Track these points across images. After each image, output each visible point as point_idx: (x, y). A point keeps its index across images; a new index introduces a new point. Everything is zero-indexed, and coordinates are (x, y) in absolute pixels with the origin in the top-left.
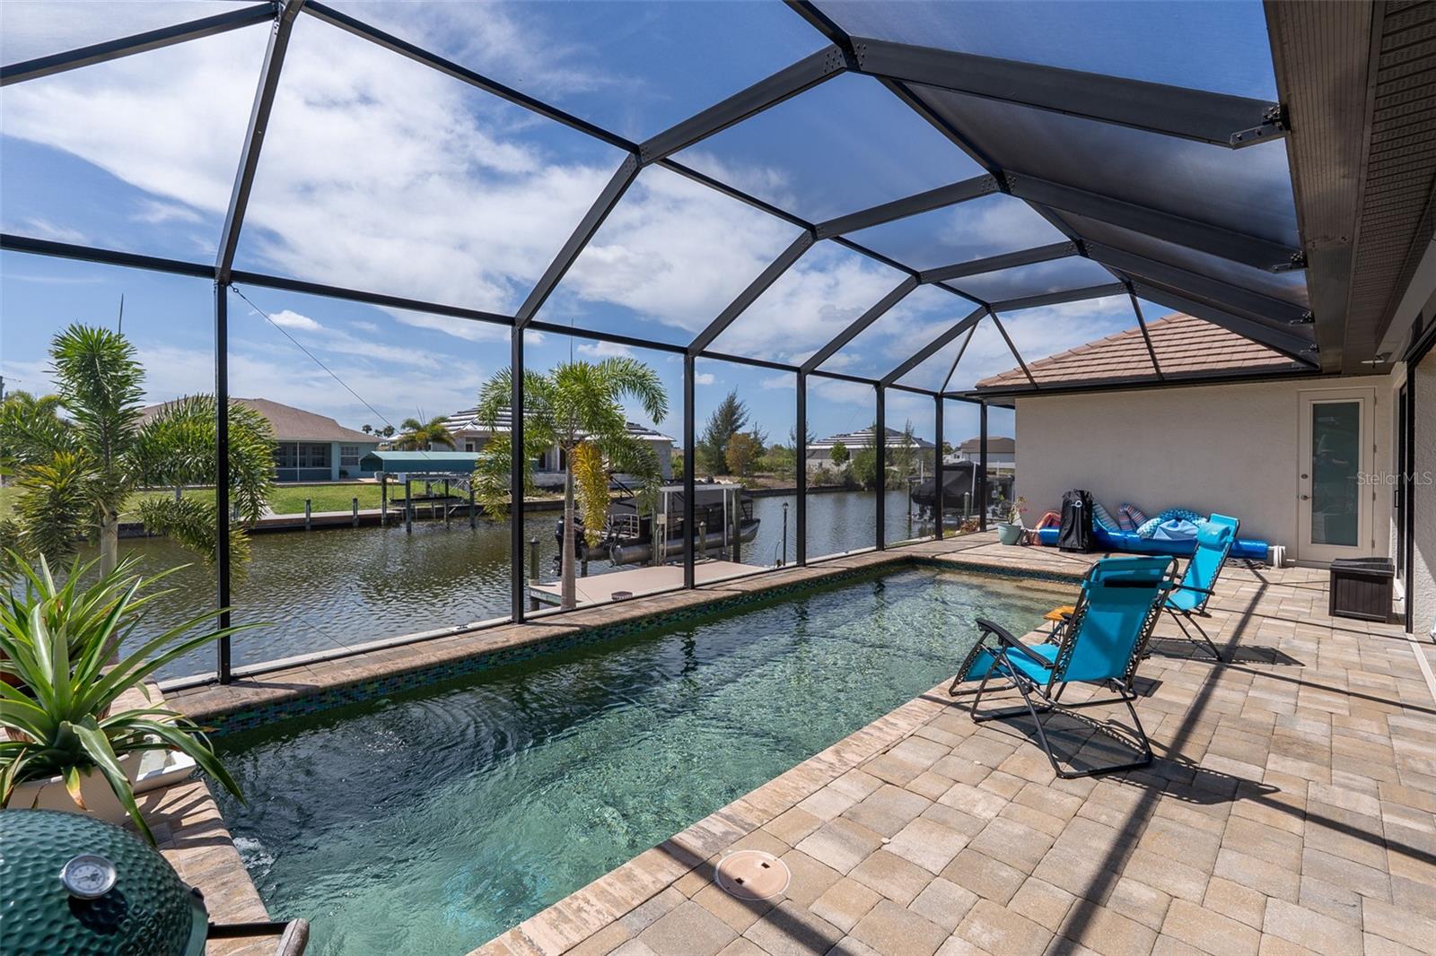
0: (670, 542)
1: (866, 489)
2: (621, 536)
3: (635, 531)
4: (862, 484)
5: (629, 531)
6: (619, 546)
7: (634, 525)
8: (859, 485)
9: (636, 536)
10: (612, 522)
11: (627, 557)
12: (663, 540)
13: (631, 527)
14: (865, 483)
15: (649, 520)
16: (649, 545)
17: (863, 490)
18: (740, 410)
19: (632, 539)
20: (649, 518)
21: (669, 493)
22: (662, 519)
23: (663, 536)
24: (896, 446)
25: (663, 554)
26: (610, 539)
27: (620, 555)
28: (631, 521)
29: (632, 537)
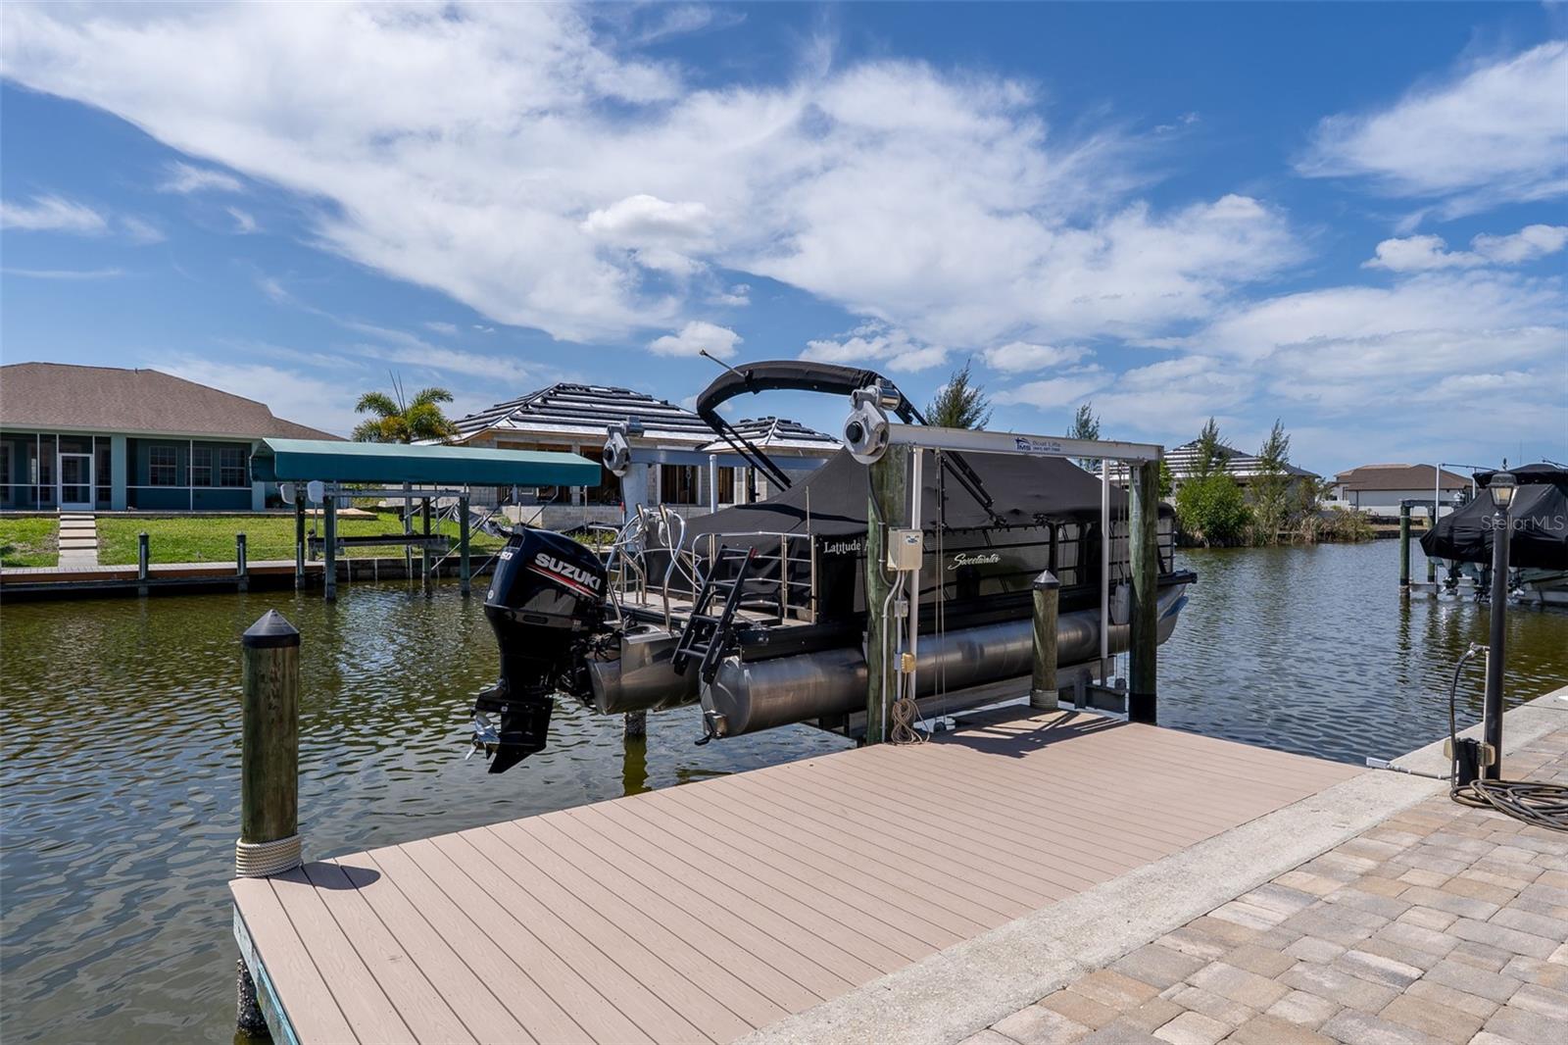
0: (930, 643)
1: (1207, 545)
2: (743, 616)
3: (798, 597)
4: (1199, 535)
5: (775, 596)
6: (735, 659)
7: (798, 573)
8: (1192, 538)
9: (806, 617)
10: (712, 559)
11: (765, 703)
12: (906, 637)
13: (784, 580)
14: (1205, 534)
15: (852, 554)
16: (856, 656)
17: (1201, 545)
18: (974, 404)
19: (789, 630)
20: (855, 546)
21: (928, 454)
22: (906, 551)
23: (907, 620)
24: (1245, 473)
25: (906, 693)
26: (700, 626)
27: (740, 693)
28: (784, 558)
29: (787, 622)
